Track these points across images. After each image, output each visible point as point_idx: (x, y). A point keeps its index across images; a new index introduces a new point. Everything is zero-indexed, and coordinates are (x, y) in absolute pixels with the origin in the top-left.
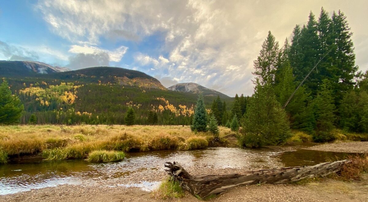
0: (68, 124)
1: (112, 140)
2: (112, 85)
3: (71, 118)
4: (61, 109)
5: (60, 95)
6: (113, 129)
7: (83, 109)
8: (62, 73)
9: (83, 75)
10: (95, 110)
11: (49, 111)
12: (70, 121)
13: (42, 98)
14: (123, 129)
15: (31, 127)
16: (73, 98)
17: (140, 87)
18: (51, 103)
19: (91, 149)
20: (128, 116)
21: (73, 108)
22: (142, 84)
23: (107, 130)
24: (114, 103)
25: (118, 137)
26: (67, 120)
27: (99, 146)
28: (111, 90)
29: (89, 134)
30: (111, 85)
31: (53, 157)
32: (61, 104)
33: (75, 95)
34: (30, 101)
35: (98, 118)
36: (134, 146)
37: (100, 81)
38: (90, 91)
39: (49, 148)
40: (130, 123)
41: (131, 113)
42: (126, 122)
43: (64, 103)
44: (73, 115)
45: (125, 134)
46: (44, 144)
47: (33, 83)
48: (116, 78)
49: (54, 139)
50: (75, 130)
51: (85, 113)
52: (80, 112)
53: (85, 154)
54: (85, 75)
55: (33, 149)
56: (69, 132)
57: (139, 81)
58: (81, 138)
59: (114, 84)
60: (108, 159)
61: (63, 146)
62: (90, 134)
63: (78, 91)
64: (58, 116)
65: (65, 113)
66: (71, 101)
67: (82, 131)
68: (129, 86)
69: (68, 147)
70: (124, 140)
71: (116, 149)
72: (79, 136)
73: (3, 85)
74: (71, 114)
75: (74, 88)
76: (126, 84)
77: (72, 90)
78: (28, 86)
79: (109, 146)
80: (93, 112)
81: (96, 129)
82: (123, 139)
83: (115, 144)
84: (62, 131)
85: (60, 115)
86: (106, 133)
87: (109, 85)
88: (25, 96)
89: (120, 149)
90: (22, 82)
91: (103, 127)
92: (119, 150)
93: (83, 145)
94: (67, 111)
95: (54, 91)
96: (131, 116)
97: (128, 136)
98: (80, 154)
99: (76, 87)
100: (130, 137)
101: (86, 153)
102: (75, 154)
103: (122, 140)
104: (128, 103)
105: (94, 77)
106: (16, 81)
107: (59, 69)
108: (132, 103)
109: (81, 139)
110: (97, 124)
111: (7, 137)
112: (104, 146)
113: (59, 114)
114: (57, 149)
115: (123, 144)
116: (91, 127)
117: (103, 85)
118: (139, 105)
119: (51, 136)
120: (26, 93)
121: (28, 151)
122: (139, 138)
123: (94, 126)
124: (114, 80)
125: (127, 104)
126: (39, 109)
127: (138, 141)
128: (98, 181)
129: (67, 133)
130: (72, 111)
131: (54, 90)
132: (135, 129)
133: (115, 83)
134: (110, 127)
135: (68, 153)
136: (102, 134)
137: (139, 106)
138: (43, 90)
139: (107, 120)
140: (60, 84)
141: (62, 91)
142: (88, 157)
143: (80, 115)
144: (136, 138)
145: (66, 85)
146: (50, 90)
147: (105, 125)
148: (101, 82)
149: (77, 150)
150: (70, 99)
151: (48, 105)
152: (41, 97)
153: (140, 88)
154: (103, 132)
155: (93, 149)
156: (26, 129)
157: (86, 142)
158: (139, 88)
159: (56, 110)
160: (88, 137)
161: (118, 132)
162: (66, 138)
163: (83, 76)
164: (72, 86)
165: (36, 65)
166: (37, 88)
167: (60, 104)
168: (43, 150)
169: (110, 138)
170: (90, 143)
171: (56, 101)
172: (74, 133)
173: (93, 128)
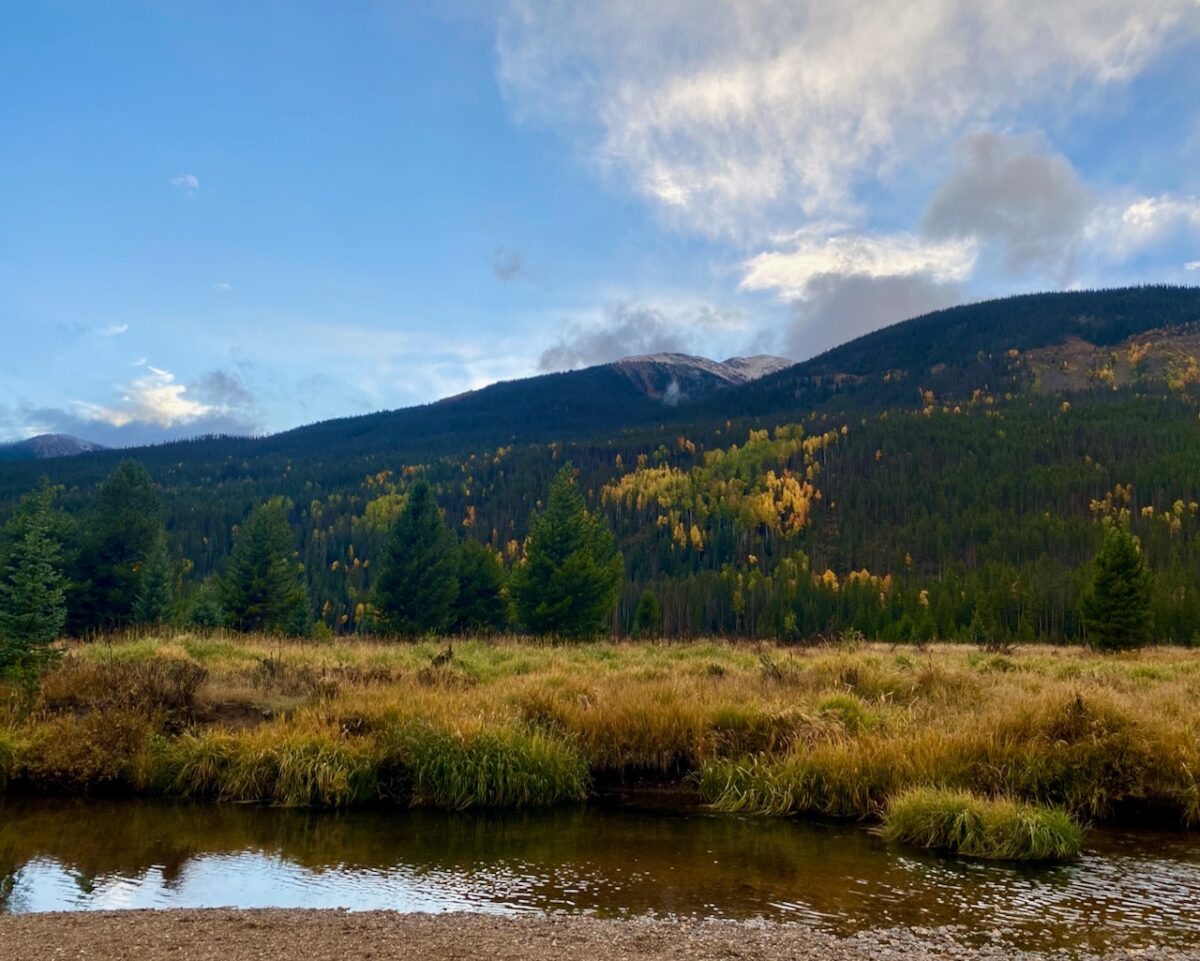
0: (787, 640)
1: (1003, 739)
2: (994, 407)
3: (798, 609)
4: (752, 558)
5: (746, 492)
6: (1008, 674)
7: (850, 556)
8: (754, 382)
9: (843, 376)
10: (908, 558)
11: (703, 572)
12: (790, 621)
13: (678, 513)
14: (1072, 673)
15: (651, 652)
16: (802, 500)
17: (1179, 383)
18: (711, 532)
19: (895, 776)
20: (1103, 585)
21: (800, 552)
22: (1189, 364)
23: (974, 676)
24: (1012, 511)
25: (1037, 720)
26: (777, 615)
27: (936, 766)
28: (993, 435)
29: (883, 697)
30: (987, 406)
31: (739, 798)
32: (749, 536)
33: (809, 483)
34: (636, 530)
35: (926, 601)
36: (1140, 789)
37: (929, 394)
38: (878, 454)
39: (722, 752)
40: (1118, 633)
41: (1124, 565)
42: (1093, 629)
43: (762, 528)
44: (804, 588)
45: (1079, 706)
46: (704, 732)
47: (647, 450)
48: (1016, 359)
49: (741, 710)
50: (818, 671)
51: (857, 578)
52: (837, 573)
53: (869, 800)
54: (854, 377)
55: (666, 753)
56: (794, 681)
57: (1171, 349)
58: (851, 714)
59: (1008, 396)
60: (986, 846)
61: (776, 748)
62: (888, 698)
63: (822, 464)
64: (738, 594)
65: (769, 578)
66: (792, 516)
67: (852, 678)
68: (1102, 391)
69: (797, 755)
70: (1071, 743)
71: (1025, 794)
72: (839, 705)
73: (562, 477)
74: (794, 582)
75: (802, 452)
76: (1078, 385)
77: (795, 464)
78: (631, 466)
79: (986, 772)
80: (898, 569)
81: (918, 670)
82: (1066, 736)
83: (1020, 765)
84: (765, 675)
85: (746, 593)
86: (968, 693)
87: (981, 407)
88: (619, 510)
89: (1049, 791)
90: (610, 454)
91: (952, 658)
92: (1044, 800)
93: (861, 750)
94: (777, 570)
95: (720, 474)
96: (1119, 584)
97: (1094, 717)
98: (848, 798)
99: (812, 443)
100: (1112, 729)
101: (872, 795)
102: (824, 798)
103: (1060, 744)
104: (1102, 498)
105: (898, 374)
106: (592, 451)
107: (740, 371)
108: (1127, 497)
109: (850, 720)
110: (923, 639)
111: (585, 692)
112: (962, 768)
113: (741, 584)
114: (752, 762)
115: (1068, 765)
116: (892, 657)
117: (945, 409)
118: (1179, 505)
119: (726, 697)
120: (625, 496)
121: (650, 758)
122: (1169, 739)
123: (906, 650)
124: (1007, 373)
125: (1094, 504)
126: (667, 567)
127: (1165, 758)
128: (939, 947)
129: (789, 688)
130: (799, 566)
131: (723, 472)
132: (1144, 673)
133: (1014, 388)
134: (993, 657)
135: (797, 786)
136: (952, 701)
137: (1181, 517)
138: (683, 478)
139: (976, 613)
140: (747, 438)
141: (754, 470)
142: (886, 818)
143: (836, 585)
144: (1147, 737)
145: (768, 441)
146: (706, 472)
147: (965, 647)
148: (937, 396)
149: (834, 775)
150: (790, 509)
151: (701, 545)
152: (674, 507)
153: (1179, 391)
154: (956, 686)
155: (908, 780)
156: (636, 658)
157: (872, 739)
158: (1169, 392)
159: (732, 564)
160: (882, 712)
161: (1036, 689)
162: (786, 712)
163: (843, 381)
164: (794, 443)
165: (658, 370)
166: (661, 472)
167: (745, 537)
168: (701, 757)
169: (989, 720)
170: (891, 744)
171: (731, 523)
172: (820, 685)
173: (903, 662)
